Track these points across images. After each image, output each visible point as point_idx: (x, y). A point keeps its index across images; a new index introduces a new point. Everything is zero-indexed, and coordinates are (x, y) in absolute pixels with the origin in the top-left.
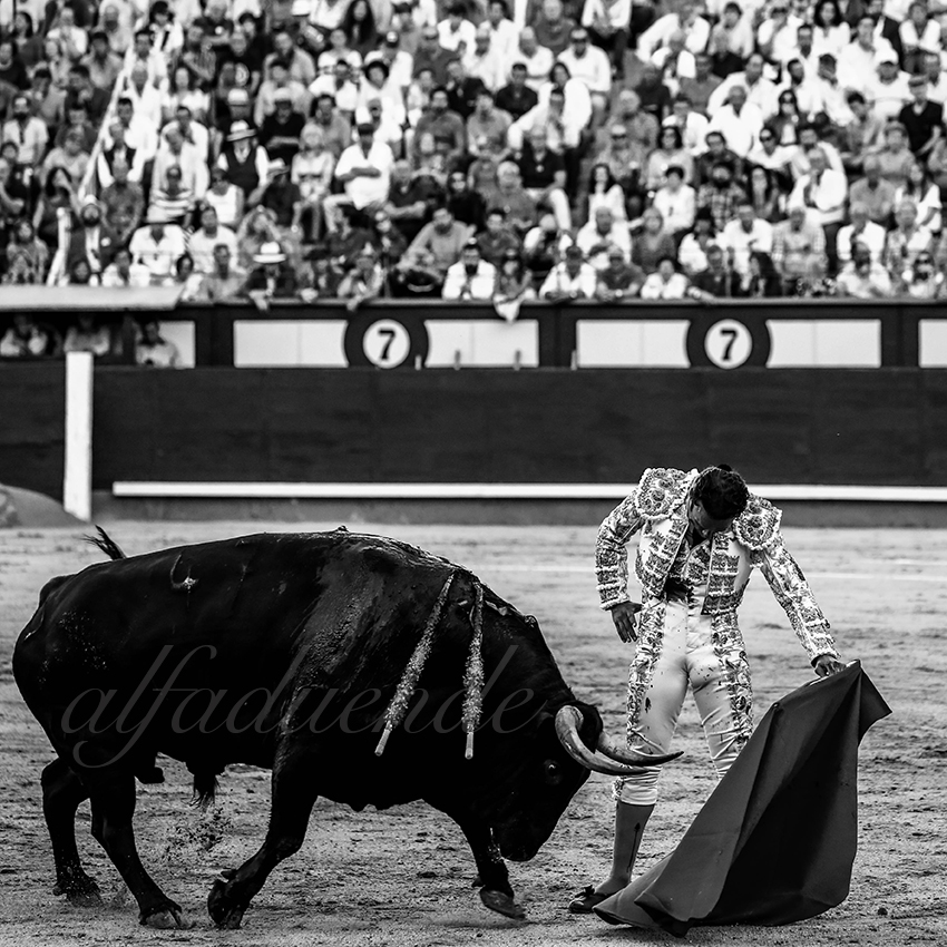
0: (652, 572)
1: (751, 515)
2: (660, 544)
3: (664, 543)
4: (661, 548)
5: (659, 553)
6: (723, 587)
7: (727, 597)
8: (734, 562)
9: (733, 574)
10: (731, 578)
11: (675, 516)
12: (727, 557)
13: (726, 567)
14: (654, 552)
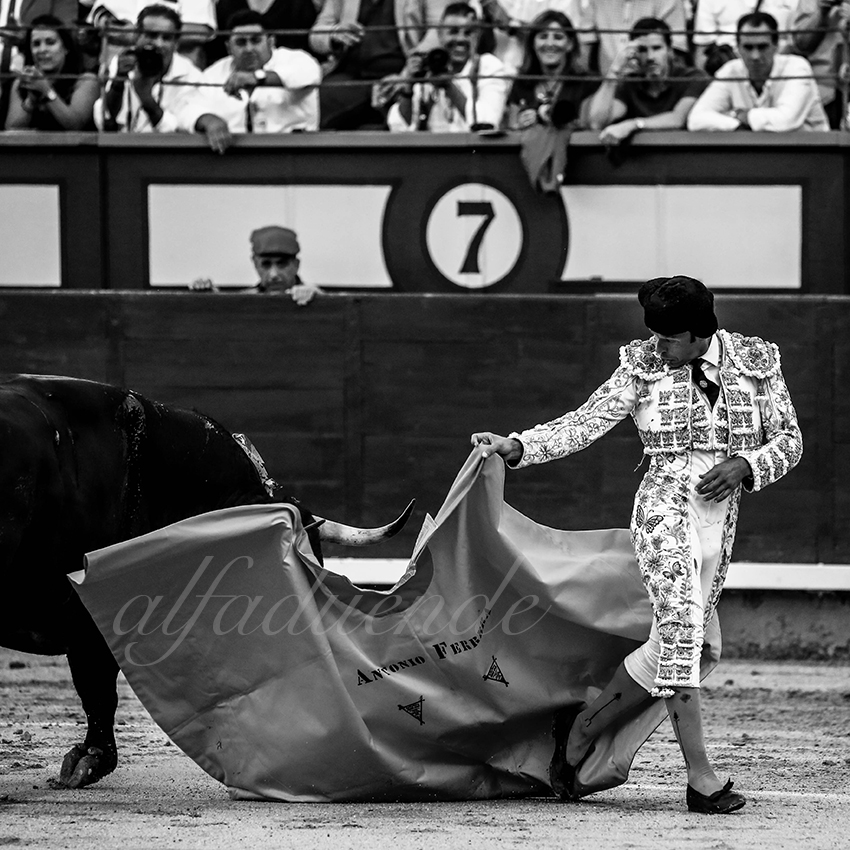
8: (746, 398)
13: (743, 403)
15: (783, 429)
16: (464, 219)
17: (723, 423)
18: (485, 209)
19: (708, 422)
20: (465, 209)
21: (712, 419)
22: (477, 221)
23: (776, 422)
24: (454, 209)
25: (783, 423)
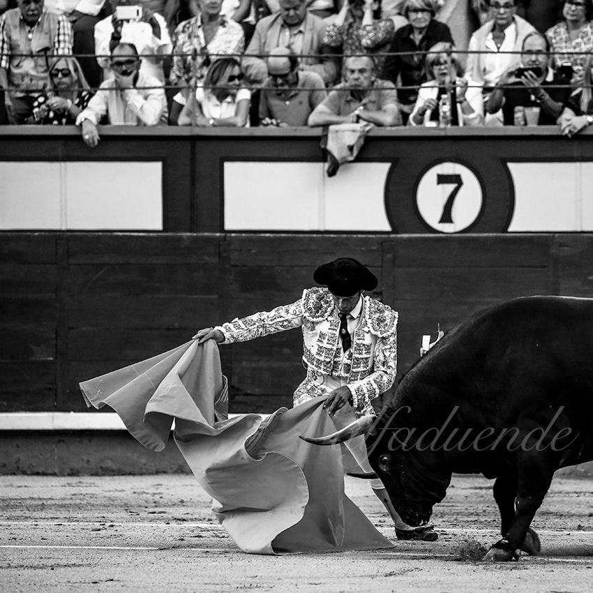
0: (322, 358)
1: (378, 314)
2: (324, 338)
3: (327, 338)
4: (325, 341)
5: (325, 345)
6: (362, 365)
7: (364, 371)
8: (368, 348)
9: (368, 356)
10: (366, 358)
11: (330, 318)
12: (364, 345)
13: (364, 352)
14: (321, 345)
15: (384, 366)
16: (441, 186)
17: (349, 362)
18: (457, 180)
19: (341, 359)
20: (442, 179)
21: (344, 358)
22: (451, 187)
23: (380, 360)
24: (435, 179)
25: (384, 362)
